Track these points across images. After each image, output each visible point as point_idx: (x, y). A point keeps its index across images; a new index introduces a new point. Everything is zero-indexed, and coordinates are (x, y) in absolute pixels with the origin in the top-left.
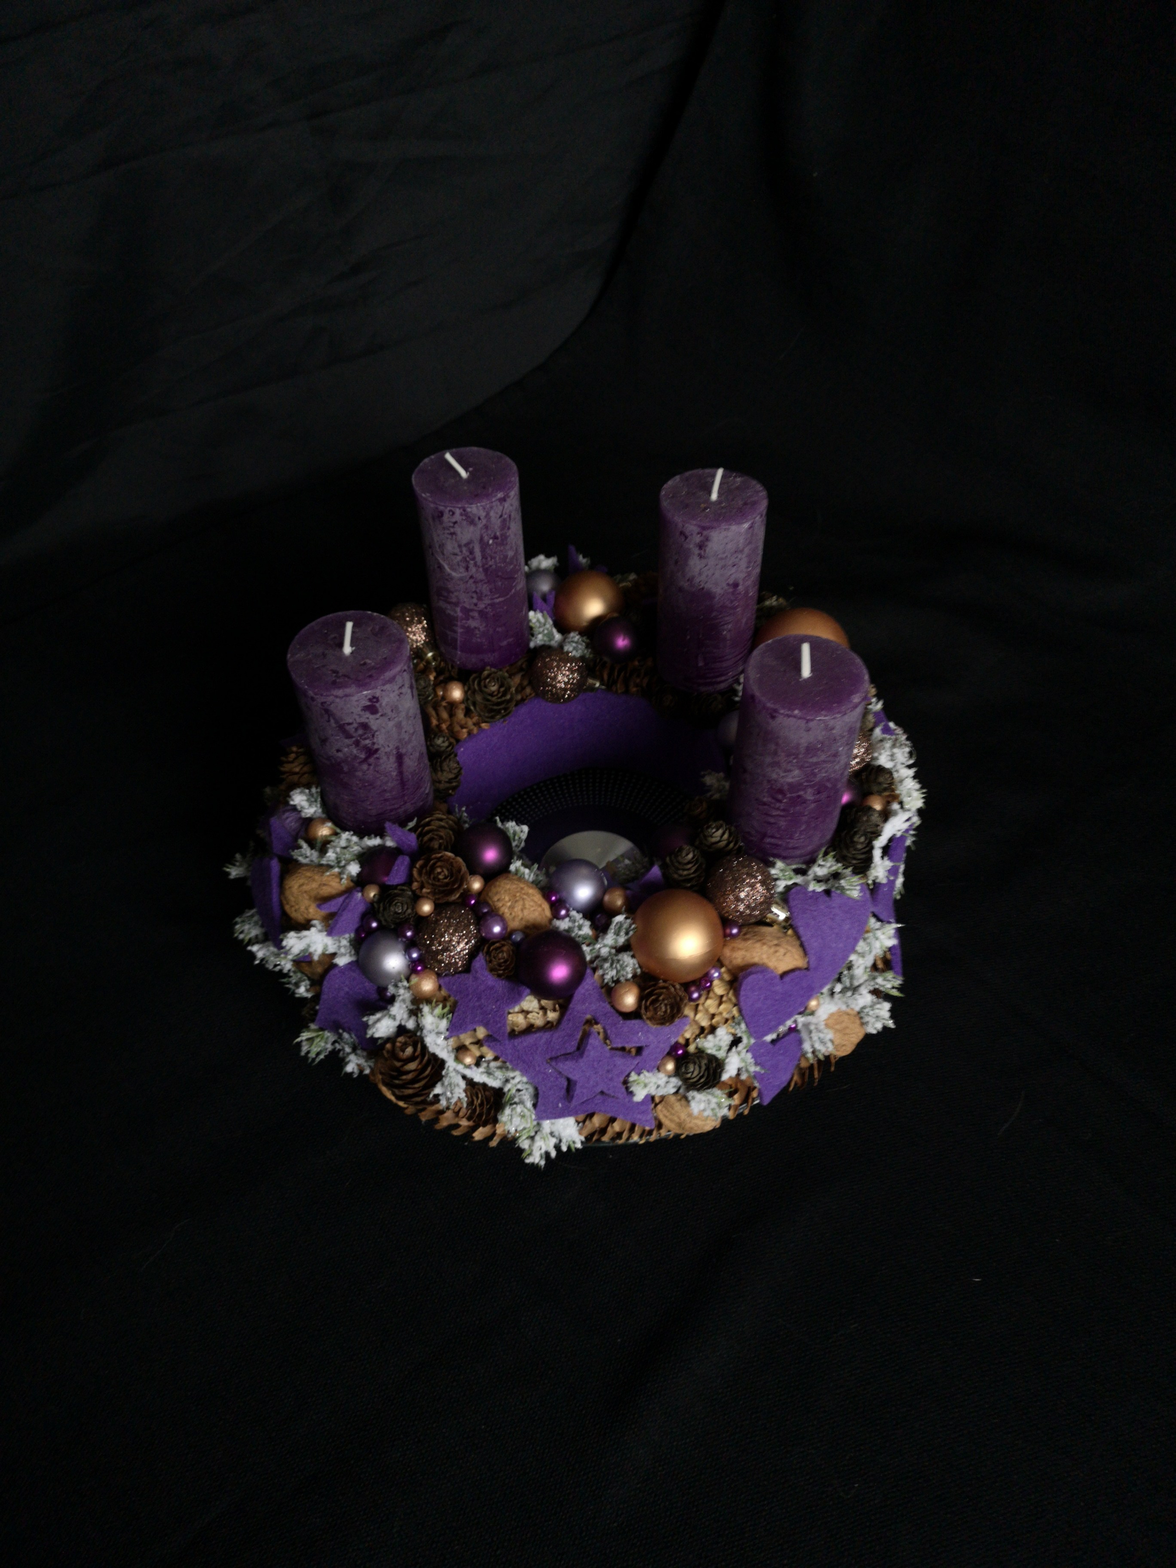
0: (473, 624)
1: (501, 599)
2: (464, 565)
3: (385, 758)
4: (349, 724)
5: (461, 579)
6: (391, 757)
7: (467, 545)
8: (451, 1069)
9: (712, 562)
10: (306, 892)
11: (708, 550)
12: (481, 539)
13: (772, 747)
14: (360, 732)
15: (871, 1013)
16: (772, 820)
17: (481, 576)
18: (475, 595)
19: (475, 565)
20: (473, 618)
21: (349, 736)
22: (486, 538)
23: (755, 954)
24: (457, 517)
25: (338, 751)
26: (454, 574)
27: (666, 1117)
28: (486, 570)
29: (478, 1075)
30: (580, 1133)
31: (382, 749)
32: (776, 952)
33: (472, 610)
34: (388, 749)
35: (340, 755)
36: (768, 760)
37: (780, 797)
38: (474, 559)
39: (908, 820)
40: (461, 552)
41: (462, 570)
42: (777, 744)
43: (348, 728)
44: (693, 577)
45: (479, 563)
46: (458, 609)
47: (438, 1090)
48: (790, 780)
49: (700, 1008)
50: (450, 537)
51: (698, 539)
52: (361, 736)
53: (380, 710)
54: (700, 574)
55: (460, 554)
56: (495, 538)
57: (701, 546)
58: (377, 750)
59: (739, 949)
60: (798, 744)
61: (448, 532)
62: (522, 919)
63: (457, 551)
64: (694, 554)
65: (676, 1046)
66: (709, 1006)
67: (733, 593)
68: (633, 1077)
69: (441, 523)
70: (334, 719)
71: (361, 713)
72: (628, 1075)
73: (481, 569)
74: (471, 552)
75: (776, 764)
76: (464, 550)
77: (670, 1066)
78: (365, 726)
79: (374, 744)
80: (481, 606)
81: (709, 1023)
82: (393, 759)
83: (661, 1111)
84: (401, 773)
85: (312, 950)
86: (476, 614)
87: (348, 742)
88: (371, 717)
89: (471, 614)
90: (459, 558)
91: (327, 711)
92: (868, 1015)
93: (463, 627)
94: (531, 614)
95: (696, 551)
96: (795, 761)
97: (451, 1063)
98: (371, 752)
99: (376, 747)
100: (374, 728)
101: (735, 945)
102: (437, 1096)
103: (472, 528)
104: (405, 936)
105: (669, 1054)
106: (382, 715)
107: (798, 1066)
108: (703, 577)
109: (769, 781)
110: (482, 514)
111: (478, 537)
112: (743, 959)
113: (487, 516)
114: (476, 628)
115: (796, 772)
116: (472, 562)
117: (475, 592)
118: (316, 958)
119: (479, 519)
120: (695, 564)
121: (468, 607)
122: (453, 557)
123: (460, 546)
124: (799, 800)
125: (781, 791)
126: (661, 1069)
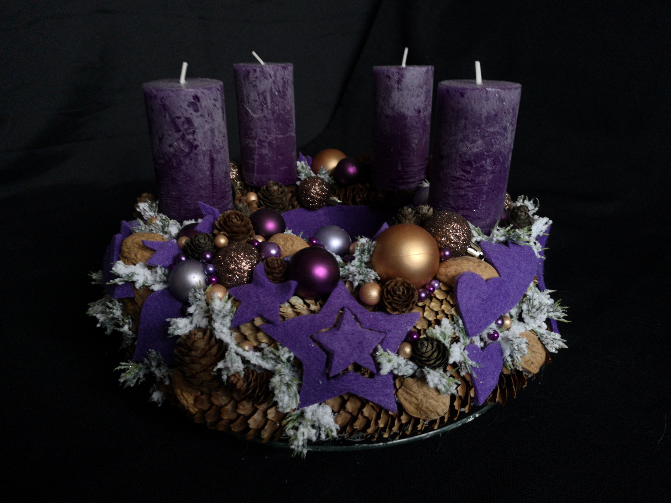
0: (265, 151)
1: (281, 136)
2: (260, 108)
3: (202, 156)
4: (179, 118)
5: (259, 119)
6: (206, 156)
7: (263, 93)
8: (233, 351)
9: (405, 92)
10: (136, 243)
11: (403, 84)
12: (271, 89)
13: (463, 122)
14: (186, 126)
15: (549, 337)
16: (463, 193)
17: (270, 117)
18: (266, 130)
19: (267, 108)
20: (264, 146)
21: (178, 130)
22: (274, 90)
23: (464, 267)
24: (258, 74)
25: (171, 146)
26: (254, 115)
27: (406, 399)
28: (273, 113)
29: (255, 357)
30: (336, 422)
31: (200, 147)
32: (479, 266)
33: (264, 141)
34: (204, 149)
35: (171, 150)
36: (460, 135)
37: (468, 168)
38: (266, 104)
39: (546, 223)
40: (259, 98)
41: (259, 112)
42: (466, 119)
43: (177, 121)
44: (394, 105)
45: (270, 108)
46: (256, 142)
47: (220, 365)
48: (475, 150)
49: (427, 308)
50: (253, 88)
51: (396, 77)
52: (186, 130)
53: (200, 110)
54: (398, 102)
55: (258, 100)
56: (279, 92)
57: (399, 82)
58: (197, 146)
59: (451, 265)
60: (481, 115)
61: (252, 85)
62: (292, 250)
63: (257, 98)
64: (394, 88)
65: (410, 334)
66: (433, 307)
67: (417, 117)
68: (380, 351)
69: (248, 79)
70: (169, 113)
71: (187, 108)
72: (376, 350)
73: (270, 112)
74: (265, 99)
75: (466, 138)
76: (261, 97)
77: (408, 350)
78: (189, 121)
79: (195, 139)
80: (270, 138)
81: (435, 318)
82: (207, 160)
83: (402, 394)
84: (212, 175)
85: (135, 278)
86: (266, 144)
87: (177, 135)
88: (194, 113)
89: (263, 144)
90: (258, 103)
91: (164, 106)
92: (547, 338)
93: (259, 154)
94: (298, 163)
95: (396, 86)
96: (479, 131)
97: (233, 346)
98: (193, 147)
99: (196, 143)
100: (196, 124)
101: (448, 264)
102: (220, 370)
103: (266, 82)
104: (205, 258)
105: (406, 341)
106: (201, 115)
107: (502, 373)
108: (401, 105)
109: (460, 156)
110: (272, 73)
111: (269, 88)
112: (455, 271)
113: (275, 75)
114: (266, 154)
115: (480, 142)
116: (265, 106)
117: (267, 128)
118: (138, 286)
119: (270, 75)
120: (395, 95)
121: (262, 139)
122: (254, 103)
123: (258, 94)
124: (481, 171)
125: (469, 163)
126: (401, 352)
